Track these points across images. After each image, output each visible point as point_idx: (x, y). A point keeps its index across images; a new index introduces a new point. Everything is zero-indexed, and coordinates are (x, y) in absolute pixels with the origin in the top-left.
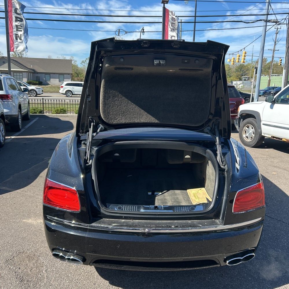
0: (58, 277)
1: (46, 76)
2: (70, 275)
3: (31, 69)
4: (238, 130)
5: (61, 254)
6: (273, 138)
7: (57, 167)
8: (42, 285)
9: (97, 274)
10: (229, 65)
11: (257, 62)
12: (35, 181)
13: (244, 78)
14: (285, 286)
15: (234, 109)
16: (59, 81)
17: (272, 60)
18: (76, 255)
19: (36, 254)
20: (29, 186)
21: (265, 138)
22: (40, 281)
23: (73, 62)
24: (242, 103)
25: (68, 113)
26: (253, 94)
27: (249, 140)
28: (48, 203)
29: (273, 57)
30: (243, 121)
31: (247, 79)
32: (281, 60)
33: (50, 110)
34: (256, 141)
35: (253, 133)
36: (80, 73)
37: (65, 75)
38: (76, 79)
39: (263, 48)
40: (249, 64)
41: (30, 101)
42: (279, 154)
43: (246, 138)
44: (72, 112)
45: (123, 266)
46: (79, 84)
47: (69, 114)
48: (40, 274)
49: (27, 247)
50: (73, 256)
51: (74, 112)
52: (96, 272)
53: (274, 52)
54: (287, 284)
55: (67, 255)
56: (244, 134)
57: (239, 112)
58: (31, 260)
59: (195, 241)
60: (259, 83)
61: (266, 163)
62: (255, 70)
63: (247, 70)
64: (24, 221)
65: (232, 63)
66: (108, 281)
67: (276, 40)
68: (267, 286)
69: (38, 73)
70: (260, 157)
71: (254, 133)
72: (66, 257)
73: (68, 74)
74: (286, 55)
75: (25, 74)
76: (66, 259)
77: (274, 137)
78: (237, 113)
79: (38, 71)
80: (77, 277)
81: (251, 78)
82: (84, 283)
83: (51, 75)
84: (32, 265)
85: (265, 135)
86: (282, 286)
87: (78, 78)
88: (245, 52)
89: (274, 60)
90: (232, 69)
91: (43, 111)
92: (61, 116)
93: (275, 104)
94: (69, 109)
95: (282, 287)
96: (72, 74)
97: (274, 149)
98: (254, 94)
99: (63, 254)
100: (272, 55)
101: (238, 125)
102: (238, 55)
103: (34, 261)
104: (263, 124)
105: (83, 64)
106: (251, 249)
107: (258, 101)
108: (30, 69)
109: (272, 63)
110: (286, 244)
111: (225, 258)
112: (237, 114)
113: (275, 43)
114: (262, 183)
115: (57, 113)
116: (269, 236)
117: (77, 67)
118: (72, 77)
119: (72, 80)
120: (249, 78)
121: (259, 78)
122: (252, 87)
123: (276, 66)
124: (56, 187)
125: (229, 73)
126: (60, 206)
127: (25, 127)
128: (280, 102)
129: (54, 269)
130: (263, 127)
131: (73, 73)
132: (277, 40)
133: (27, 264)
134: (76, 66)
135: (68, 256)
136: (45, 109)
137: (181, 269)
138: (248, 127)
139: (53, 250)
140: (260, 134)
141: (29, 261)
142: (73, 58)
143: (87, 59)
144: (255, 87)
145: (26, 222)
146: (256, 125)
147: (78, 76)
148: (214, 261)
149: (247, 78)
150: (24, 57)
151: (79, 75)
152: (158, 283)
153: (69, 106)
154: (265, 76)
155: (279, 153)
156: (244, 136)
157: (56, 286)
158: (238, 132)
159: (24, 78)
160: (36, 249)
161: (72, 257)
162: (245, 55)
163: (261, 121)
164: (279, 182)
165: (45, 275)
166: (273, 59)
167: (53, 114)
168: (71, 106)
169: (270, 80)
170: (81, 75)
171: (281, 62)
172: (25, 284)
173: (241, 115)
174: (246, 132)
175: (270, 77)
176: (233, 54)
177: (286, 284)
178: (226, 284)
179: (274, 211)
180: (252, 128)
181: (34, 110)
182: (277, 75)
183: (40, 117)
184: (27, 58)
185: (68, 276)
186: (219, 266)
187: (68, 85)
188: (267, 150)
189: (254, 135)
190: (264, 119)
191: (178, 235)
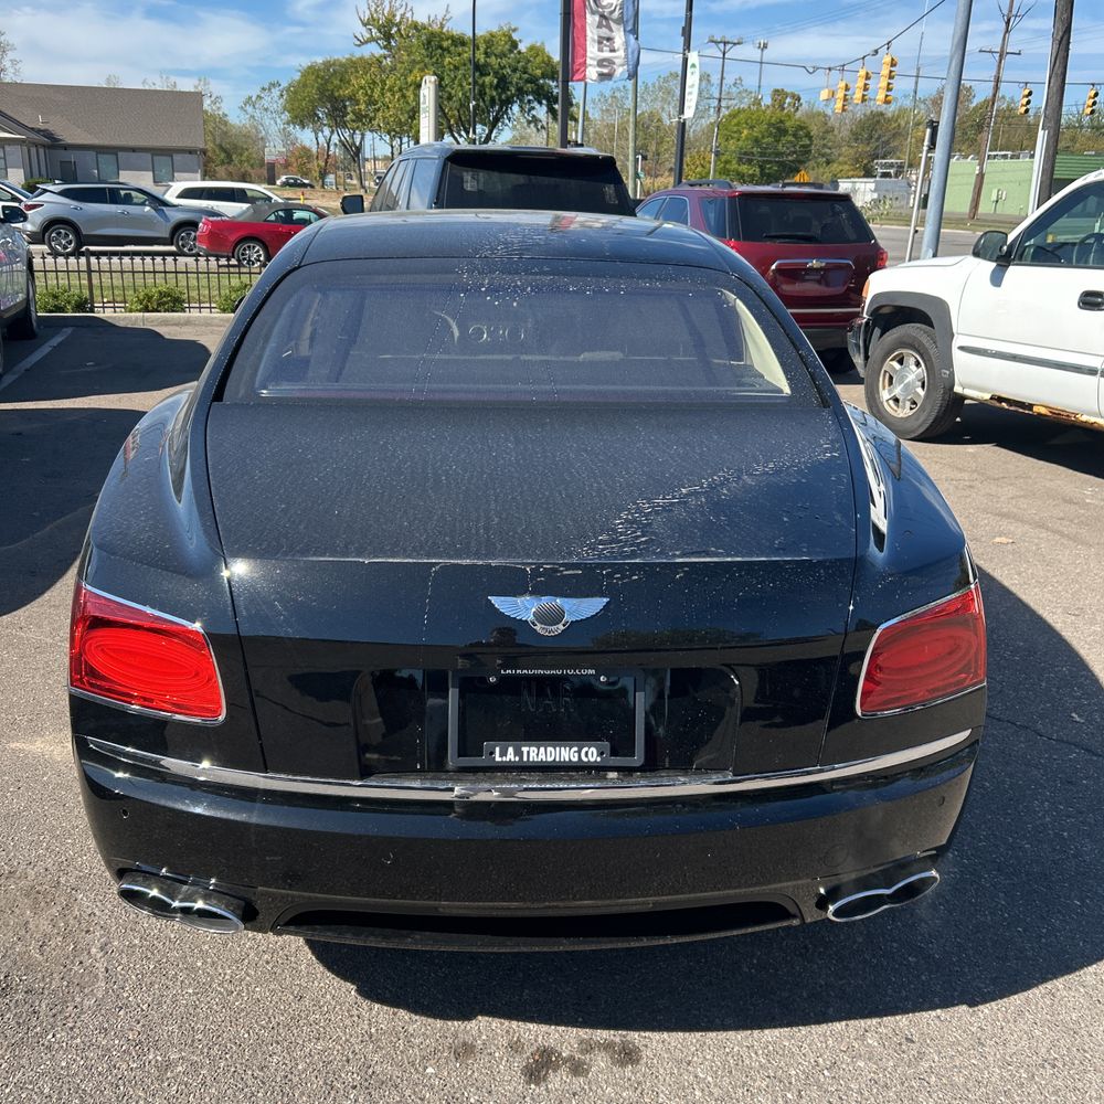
0: (153, 973)
1: (103, 158)
2: (199, 964)
3: (39, 131)
4: (861, 371)
5: (154, 892)
6: (998, 405)
7: (120, 533)
8: (85, 1008)
9: (310, 955)
10: (825, 116)
11: (937, 102)
12: (58, 585)
13: (882, 166)
14: (1049, 985)
15: (849, 288)
16: (155, 182)
17: (994, 95)
18: (215, 894)
19: (63, 880)
20: (34, 604)
21: (967, 402)
22: (78, 988)
23: (207, 104)
24: (879, 262)
25: (189, 308)
26: (916, 231)
27: (903, 412)
28: (91, 685)
29: (998, 80)
30: (881, 336)
31: (892, 171)
32: (1030, 94)
33: (118, 299)
34: (929, 416)
35: (920, 384)
36: (235, 147)
37: (177, 157)
38: (221, 170)
39: (962, 42)
40: (902, 112)
41: (37, 261)
42: (1019, 464)
43: (891, 402)
44: (208, 305)
45: (408, 936)
46: (232, 190)
47: (195, 314)
48: (81, 963)
49: (26, 853)
50: (206, 898)
51: (213, 305)
52: (306, 948)
53: (1000, 62)
54: (1056, 978)
55: (179, 893)
56: (884, 388)
57: (868, 302)
58: (42, 904)
59: (702, 831)
60: (942, 185)
61: (968, 500)
62: (928, 131)
63: (894, 135)
64: (13, 745)
65: (839, 105)
66: (353, 984)
67: (1011, 11)
68: (980, 989)
69: (66, 147)
70: (944, 477)
71: (923, 383)
72: (176, 904)
73: (190, 152)
74: (1052, 70)
75: (15, 153)
76: (175, 910)
77: (1000, 399)
78: (859, 302)
79: (69, 141)
80: (229, 972)
81: (910, 166)
82: (257, 996)
83: (120, 154)
84: (45, 926)
85: (967, 392)
86: (1036, 985)
87: (231, 168)
88: (893, 59)
89: (1000, 94)
90: (836, 132)
91: (92, 302)
92: (166, 323)
93: (1011, 267)
94: (194, 294)
95: (1035, 990)
96: (204, 152)
97: (1001, 444)
98: (923, 233)
99: (162, 890)
100: (994, 73)
101: (862, 350)
102: (862, 73)
103: (54, 911)
104: (962, 348)
105: (249, 109)
106: (925, 854)
107: (935, 255)
108: (32, 129)
109: (993, 104)
110: (1048, 819)
111: (822, 891)
112: (860, 309)
113: (1008, 23)
114: (976, 588)
115: (146, 310)
116: (985, 789)
117: (226, 123)
118: (205, 165)
119: (206, 175)
120: (901, 166)
121: (944, 164)
122: (914, 201)
123: (1008, 118)
124: (119, 619)
125: (824, 145)
126: (145, 699)
127: (16, 369)
128: (1030, 258)
129: (137, 942)
130: (959, 358)
131: (210, 146)
132: (1014, 12)
133: (27, 922)
134: (223, 121)
135: (181, 901)
136: (97, 292)
137: (645, 942)
138: (901, 362)
139: (121, 874)
140: (948, 387)
141: (35, 908)
142: (205, 85)
143: (263, 89)
144: (924, 203)
145: (21, 750)
146: (931, 352)
147: (230, 161)
148: (777, 904)
149: (891, 166)
150: (8, 80)
151: (234, 157)
152: (554, 986)
153: (193, 282)
154: (962, 161)
155: (1019, 460)
156: (885, 395)
157: (143, 1010)
158: (859, 381)
159: (11, 167)
160: (63, 858)
161: (200, 904)
162: (891, 72)
163: (953, 335)
164: (1019, 574)
165: (101, 966)
166: (996, 88)
167: (131, 311)
168: (204, 282)
169: (981, 176)
170: (241, 155)
171: (1028, 103)
172: (17, 1006)
173: (875, 313)
174: (891, 378)
175: (981, 165)
176: (842, 68)
177: (1051, 979)
178: (821, 986)
179: (1000, 692)
180: (918, 364)
181: (55, 297)
182: (1009, 153)
183: (77, 326)
184: (20, 84)
185: (192, 969)
186: (796, 922)
187: (187, 194)
188: (971, 450)
189: (922, 393)
190: (965, 327)
191: (635, 812)
